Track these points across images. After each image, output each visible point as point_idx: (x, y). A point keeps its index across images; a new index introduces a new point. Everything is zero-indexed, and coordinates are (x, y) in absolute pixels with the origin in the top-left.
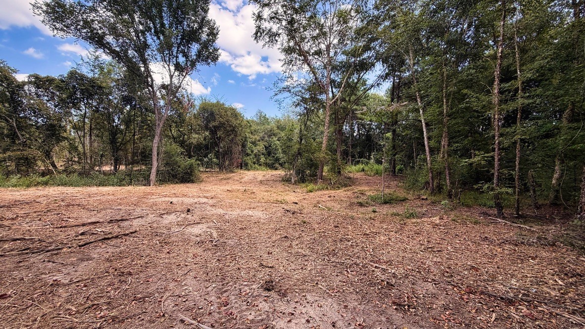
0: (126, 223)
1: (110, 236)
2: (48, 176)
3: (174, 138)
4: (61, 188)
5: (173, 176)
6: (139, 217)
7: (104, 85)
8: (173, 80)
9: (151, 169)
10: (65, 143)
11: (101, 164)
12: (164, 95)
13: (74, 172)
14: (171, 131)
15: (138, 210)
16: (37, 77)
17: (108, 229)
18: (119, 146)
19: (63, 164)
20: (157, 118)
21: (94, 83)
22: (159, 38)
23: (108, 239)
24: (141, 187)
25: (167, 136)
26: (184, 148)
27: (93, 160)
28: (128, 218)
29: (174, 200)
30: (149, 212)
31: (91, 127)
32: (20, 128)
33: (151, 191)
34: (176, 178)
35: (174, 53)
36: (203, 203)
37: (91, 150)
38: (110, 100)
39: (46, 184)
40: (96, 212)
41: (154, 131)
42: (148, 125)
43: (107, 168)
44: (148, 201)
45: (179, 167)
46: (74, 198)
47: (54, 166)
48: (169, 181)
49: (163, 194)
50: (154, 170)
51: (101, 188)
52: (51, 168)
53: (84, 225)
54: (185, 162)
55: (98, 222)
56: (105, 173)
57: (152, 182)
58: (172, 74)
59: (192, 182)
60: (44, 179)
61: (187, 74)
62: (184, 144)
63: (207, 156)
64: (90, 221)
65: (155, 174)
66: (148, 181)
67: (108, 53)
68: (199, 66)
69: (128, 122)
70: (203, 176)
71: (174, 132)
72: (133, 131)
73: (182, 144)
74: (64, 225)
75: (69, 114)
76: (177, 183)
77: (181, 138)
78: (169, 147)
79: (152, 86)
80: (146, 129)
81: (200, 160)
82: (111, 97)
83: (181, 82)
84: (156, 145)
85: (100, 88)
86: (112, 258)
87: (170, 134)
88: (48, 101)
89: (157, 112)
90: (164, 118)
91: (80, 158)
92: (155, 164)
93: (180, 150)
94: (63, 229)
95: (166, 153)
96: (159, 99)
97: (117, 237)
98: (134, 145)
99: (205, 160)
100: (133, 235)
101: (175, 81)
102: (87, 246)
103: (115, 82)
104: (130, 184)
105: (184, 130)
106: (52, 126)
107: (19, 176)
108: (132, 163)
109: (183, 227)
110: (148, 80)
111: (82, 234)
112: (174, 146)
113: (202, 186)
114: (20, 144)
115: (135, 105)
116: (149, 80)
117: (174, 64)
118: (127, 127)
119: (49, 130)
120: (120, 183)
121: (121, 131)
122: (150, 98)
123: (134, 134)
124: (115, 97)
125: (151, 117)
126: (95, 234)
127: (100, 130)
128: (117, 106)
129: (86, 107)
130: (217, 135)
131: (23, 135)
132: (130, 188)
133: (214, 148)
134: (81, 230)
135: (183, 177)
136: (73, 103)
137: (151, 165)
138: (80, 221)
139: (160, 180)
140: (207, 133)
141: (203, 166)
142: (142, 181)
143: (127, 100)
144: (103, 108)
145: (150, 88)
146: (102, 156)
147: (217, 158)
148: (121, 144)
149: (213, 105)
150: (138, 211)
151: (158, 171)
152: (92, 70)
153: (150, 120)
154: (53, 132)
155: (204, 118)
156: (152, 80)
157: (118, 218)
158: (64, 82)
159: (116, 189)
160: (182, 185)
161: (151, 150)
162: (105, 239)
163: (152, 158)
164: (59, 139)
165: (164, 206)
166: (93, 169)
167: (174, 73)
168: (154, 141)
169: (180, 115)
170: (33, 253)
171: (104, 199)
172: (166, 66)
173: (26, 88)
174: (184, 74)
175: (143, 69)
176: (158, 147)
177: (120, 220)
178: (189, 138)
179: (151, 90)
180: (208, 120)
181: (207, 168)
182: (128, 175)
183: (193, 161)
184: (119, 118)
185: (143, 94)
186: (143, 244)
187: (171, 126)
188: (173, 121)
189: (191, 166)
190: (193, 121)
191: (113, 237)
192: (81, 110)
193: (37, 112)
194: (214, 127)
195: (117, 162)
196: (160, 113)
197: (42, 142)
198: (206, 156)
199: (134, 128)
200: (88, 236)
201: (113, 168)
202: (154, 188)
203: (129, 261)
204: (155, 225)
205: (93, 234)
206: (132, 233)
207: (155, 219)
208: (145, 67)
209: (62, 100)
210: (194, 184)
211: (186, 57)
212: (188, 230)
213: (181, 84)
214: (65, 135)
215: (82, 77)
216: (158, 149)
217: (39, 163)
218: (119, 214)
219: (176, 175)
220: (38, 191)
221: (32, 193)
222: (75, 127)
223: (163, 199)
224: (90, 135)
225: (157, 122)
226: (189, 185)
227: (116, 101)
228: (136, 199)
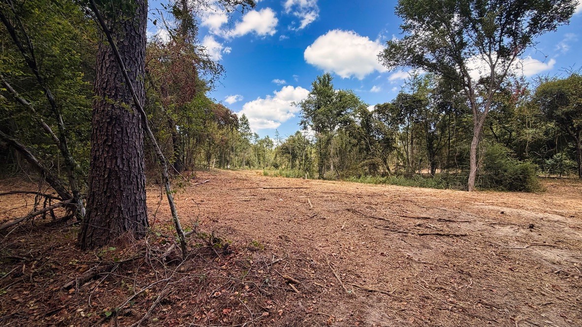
0: (454, 225)
1: (442, 233)
2: (386, 177)
3: (497, 137)
4: (395, 186)
5: (497, 182)
6: (466, 222)
7: (422, 98)
8: (495, 70)
9: (468, 173)
10: (395, 152)
11: (421, 168)
12: (482, 90)
13: (401, 174)
14: (492, 129)
15: (464, 214)
16: (379, 106)
17: (439, 225)
18: (435, 151)
19: (394, 168)
20: (475, 118)
21: (415, 99)
22: (477, 31)
23: (441, 235)
24: (459, 192)
25: (487, 136)
26: (511, 148)
27: (414, 164)
28: (454, 219)
29: (507, 210)
30: (476, 218)
31: (412, 136)
32: (371, 144)
33: (473, 197)
34: (502, 184)
35: (497, 38)
36: (555, 222)
37: (412, 157)
38: (427, 110)
39: (384, 182)
40: (425, 209)
41: (471, 132)
42: (464, 127)
43: (425, 172)
44: (472, 207)
45: (505, 171)
46: (406, 195)
47: (389, 170)
48: (491, 187)
49: (489, 201)
50: (472, 175)
51: (422, 189)
52: (387, 171)
53: (418, 218)
54: (514, 165)
55: (429, 218)
56: (424, 176)
57: (470, 187)
58: (493, 64)
59: (528, 191)
60: (384, 179)
61: (515, 55)
62: (511, 143)
63: (553, 156)
64: (422, 216)
65: (474, 178)
66: (465, 186)
67: (426, 69)
68: (534, 38)
69: (443, 127)
70: (547, 184)
71: (496, 130)
72: (448, 136)
73: (508, 143)
74: (405, 215)
75: (397, 128)
76: (503, 190)
77: (506, 137)
78: (490, 149)
79: (469, 86)
80: (462, 131)
81: (539, 163)
82: (428, 108)
83: (506, 68)
84: (475, 147)
85: (420, 101)
86: (449, 254)
87: (491, 133)
88: (385, 121)
89: (474, 112)
90: (483, 117)
91: (404, 163)
92: (474, 168)
93: (505, 150)
94: (405, 218)
95: (487, 155)
96: (477, 96)
97: (448, 236)
98: (449, 149)
99: (548, 162)
100: (464, 238)
101: (499, 70)
102: (424, 236)
103: (432, 92)
104: (447, 187)
105: (511, 126)
106: (388, 139)
107: (371, 176)
108: (448, 167)
109: (527, 245)
110: (464, 80)
111: (419, 225)
112: (497, 146)
113: (546, 197)
114: (371, 154)
115: (450, 110)
116: (466, 79)
117: (497, 51)
118: (443, 132)
119: (386, 143)
120: (437, 186)
121: (437, 137)
122: (466, 98)
123: (449, 138)
124: (431, 107)
125: (467, 118)
126: (429, 228)
127: (419, 138)
128: (433, 114)
129: (408, 121)
130: (572, 125)
131: (372, 148)
132: (448, 191)
133: (567, 144)
134: (419, 222)
135: (511, 184)
136: (400, 119)
137: (469, 169)
138: (415, 214)
139: (480, 186)
140: (551, 125)
141: (543, 171)
142: (459, 185)
143: (441, 107)
144: (422, 119)
145: (467, 88)
146: (421, 160)
147: (573, 158)
148: (437, 149)
149: (563, 83)
150: (463, 216)
151: (477, 175)
152: (412, 89)
153: (465, 122)
154: (388, 144)
155: (544, 105)
156: (469, 79)
157: (445, 218)
158: (395, 104)
159: (436, 191)
160: (510, 194)
161: (469, 153)
162: (438, 234)
163: (469, 161)
164: (392, 149)
165: (493, 215)
166: (414, 172)
167: (497, 61)
168: (472, 143)
169: (504, 109)
170: (391, 231)
171: (429, 198)
172: (486, 57)
173: (373, 115)
174: (511, 57)
175: (458, 71)
176: (477, 149)
177: (447, 221)
178: (519, 134)
179: (468, 89)
180: (553, 106)
181: (551, 173)
182: (444, 179)
183: (528, 163)
184: (435, 125)
185: (459, 96)
186: (476, 250)
187: (491, 124)
188: (495, 118)
189: (524, 171)
190: (527, 113)
191: (444, 235)
192: (405, 124)
193: (379, 131)
194: (567, 114)
195: (434, 166)
196: (478, 112)
197: (382, 152)
198: (550, 156)
199: (449, 132)
200: (423, 228)
201: (430, 171)
202: (475, 193)
203: (465, 261)
204: (486, 234)
205: (427, 227)
206: (462, 235)
207: (485, 227)
208: (460, 68)
209: (393, 119)
210: (530, 194)
211: (513, 36)
212: (535, 251)
213: (506, 70)
214: (394, 145)
215: (406, 96)
216: (477, 152)
217: (380, 167)
218: (445, 214)
219: (501, 181)
220: (382, 188)
221: (380, 188)
222: (401, 139)
223: (491, 207)
224: (412, 144)
225: (476, 122)
226: (523, 194)
227: (431, 110)
228: (458, 202)
